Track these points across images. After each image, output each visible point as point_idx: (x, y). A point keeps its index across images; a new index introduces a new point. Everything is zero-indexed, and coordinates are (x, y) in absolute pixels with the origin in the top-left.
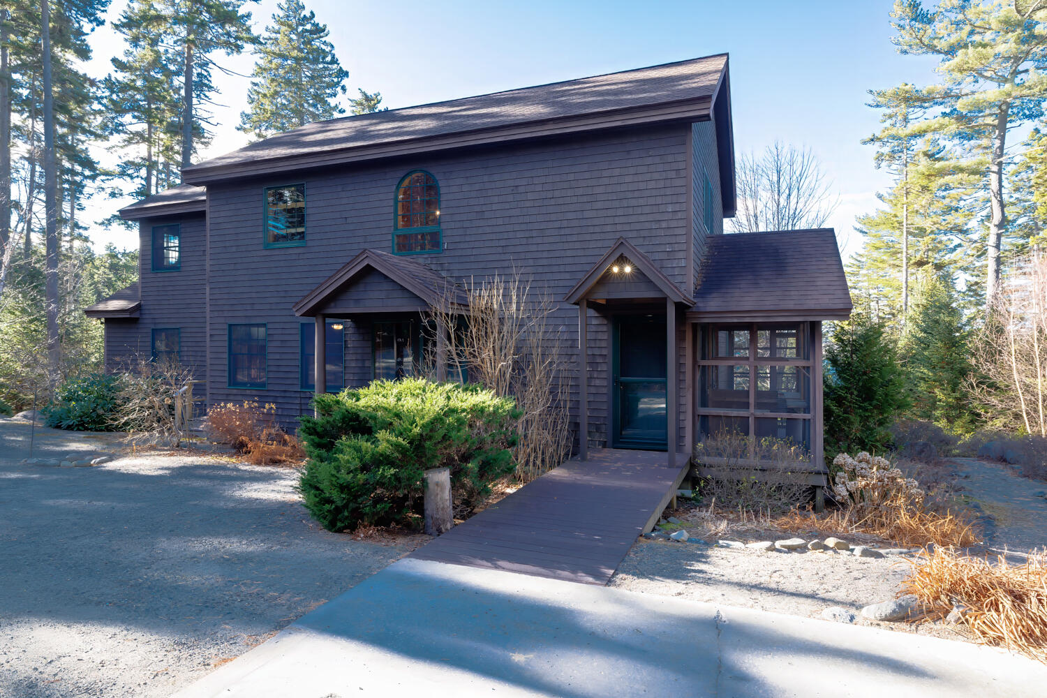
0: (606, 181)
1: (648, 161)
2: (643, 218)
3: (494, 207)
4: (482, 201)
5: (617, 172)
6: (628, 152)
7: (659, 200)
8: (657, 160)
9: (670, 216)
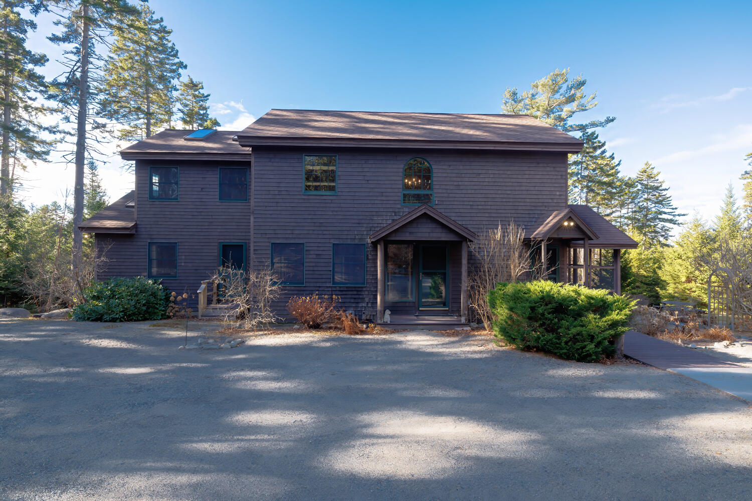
0: (527, 176)
1: (548, 169)
2: (544, 197)
3: (466, 183)
4: (458, 179)
5: (532, 173)
6: (538, 163)
7: (553, 189)
8: (552, 169)
9: (558, 197)
